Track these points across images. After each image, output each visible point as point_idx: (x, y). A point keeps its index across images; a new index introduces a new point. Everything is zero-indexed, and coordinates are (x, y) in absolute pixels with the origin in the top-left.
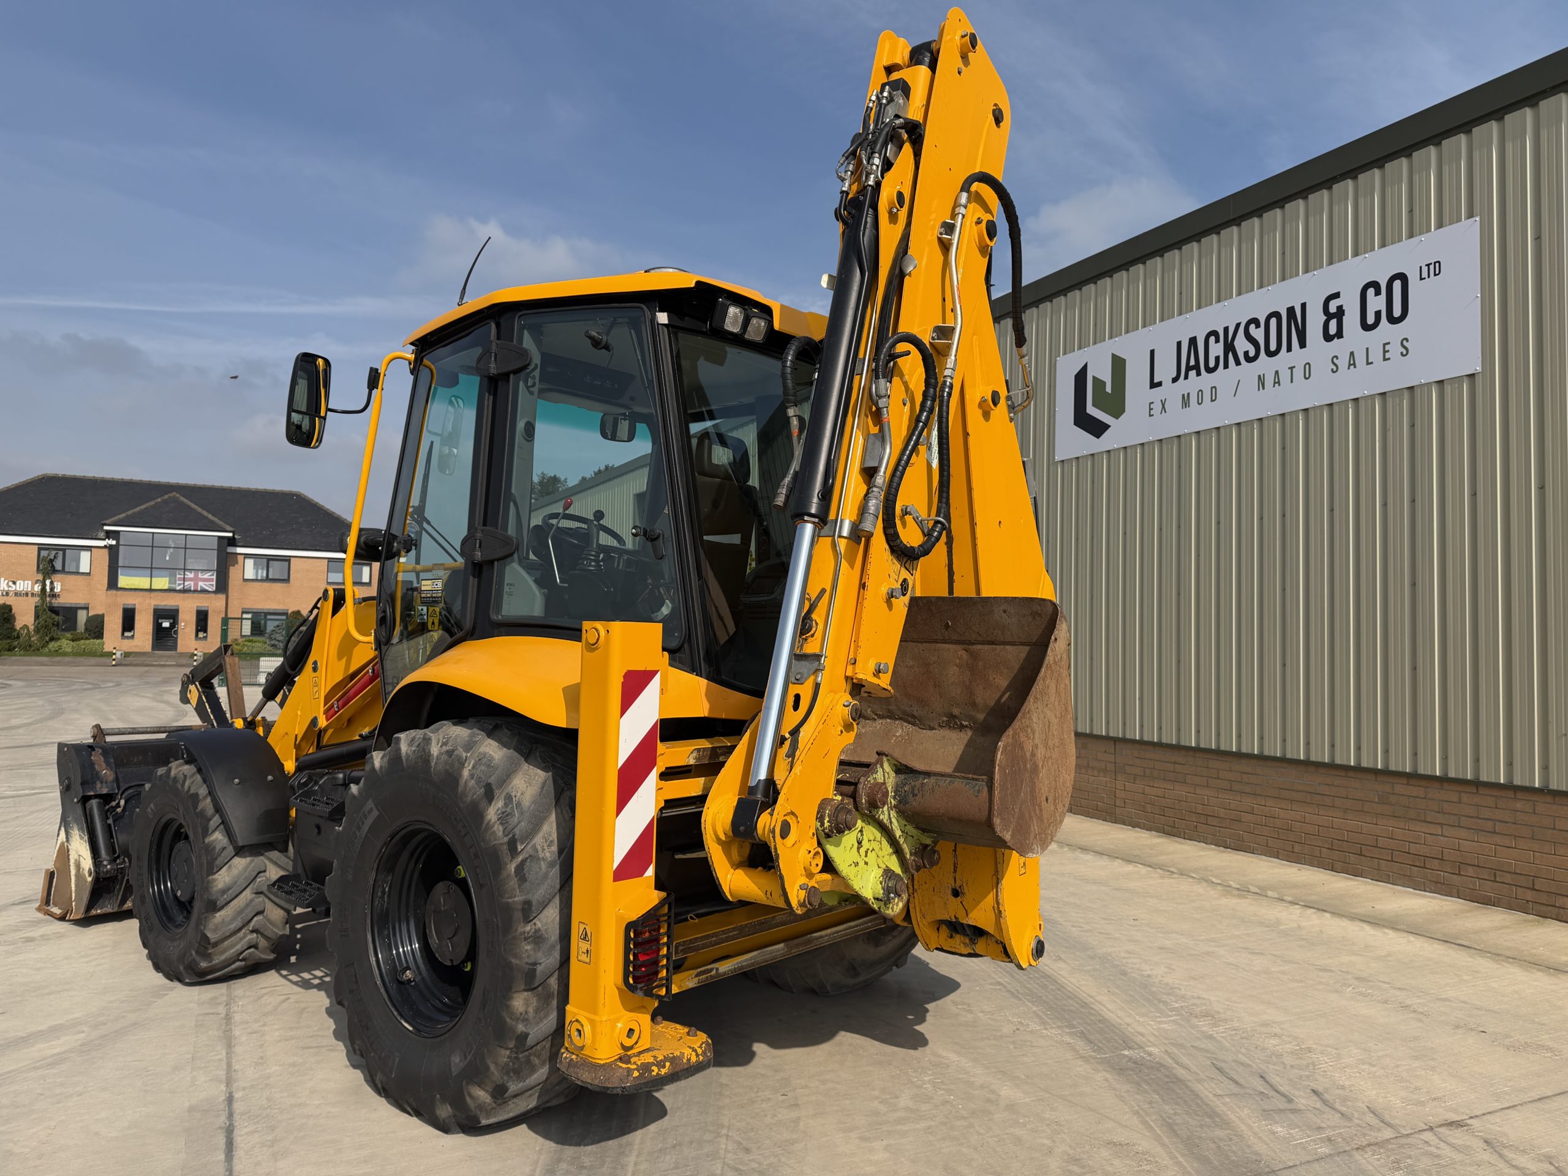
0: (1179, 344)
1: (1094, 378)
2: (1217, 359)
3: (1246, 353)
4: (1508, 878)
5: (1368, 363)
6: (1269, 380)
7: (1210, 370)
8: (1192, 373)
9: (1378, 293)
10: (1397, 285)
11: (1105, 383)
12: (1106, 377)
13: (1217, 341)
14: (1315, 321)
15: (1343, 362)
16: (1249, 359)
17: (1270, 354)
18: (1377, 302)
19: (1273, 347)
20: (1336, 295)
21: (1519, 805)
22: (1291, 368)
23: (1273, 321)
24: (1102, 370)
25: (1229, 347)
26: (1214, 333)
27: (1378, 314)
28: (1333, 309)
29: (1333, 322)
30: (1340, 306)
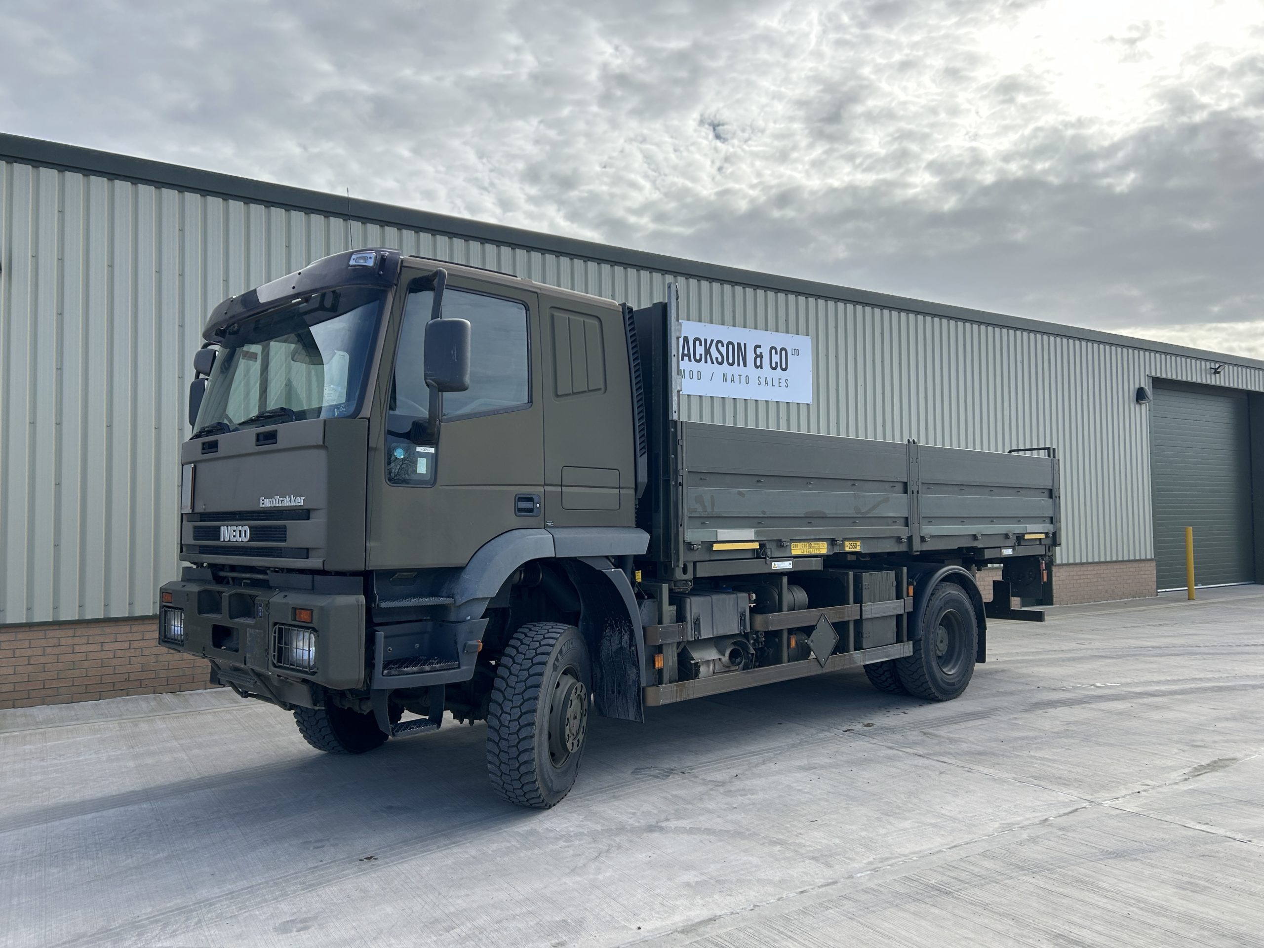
2: (701, 355)
3: (717, 359)
5: (773, 386)
6: (729, 378)
7: (696, 361)
8: (686, 358)
9: (776, 353)
10: (783, 352)
13: (701, 345)
14: (750, 356)
15: (763, 381)
16: (718, 362)
17: (728, 363)
18: (776, 358)
19: (731, 361)
20: (760, 346)
22: (740, 376)
23: (730, 346)
25: (707, 351)
26: (700, 340)
27: (776, 363)
28: (758, 353)
29: (758, 359)
30: (761, 353)
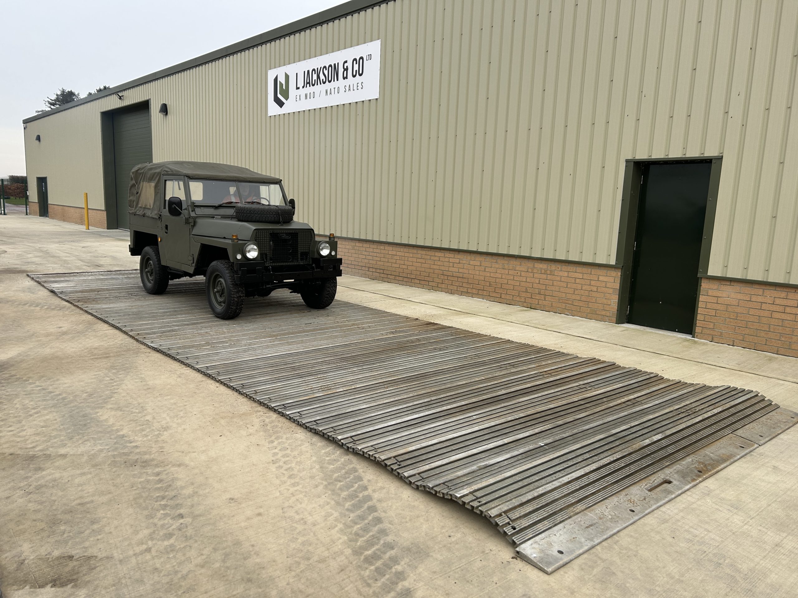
0: (304, 72)
1: (280, 82)
2: (315, 80)
3: (323, 80)
4: (378, 271)
5: (354, 90)
6: (329, 92)
7: (313, 85)
8: (308, 85)
9: (356, 63)
10: (361, 60)
11: (283, 85)
12: (284, 82)
13: (315, 73)
14: (341, 70)
15: (347, 88)
16: (324, 83)
17: (330, 82)
18: (356, 67)
19: (330, 79)
20: (346, 62)
21: (382, 247)
22: (334, 88)
23: (330, 68)
24: (282, 79)
25: (318, 77)
26: (314, 70)
27: (356, 71)
28: (345, 67)
29: (345, 72)
30: (347, 67)
